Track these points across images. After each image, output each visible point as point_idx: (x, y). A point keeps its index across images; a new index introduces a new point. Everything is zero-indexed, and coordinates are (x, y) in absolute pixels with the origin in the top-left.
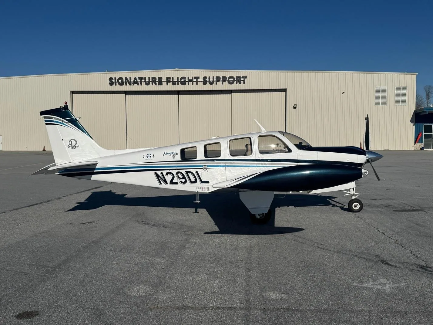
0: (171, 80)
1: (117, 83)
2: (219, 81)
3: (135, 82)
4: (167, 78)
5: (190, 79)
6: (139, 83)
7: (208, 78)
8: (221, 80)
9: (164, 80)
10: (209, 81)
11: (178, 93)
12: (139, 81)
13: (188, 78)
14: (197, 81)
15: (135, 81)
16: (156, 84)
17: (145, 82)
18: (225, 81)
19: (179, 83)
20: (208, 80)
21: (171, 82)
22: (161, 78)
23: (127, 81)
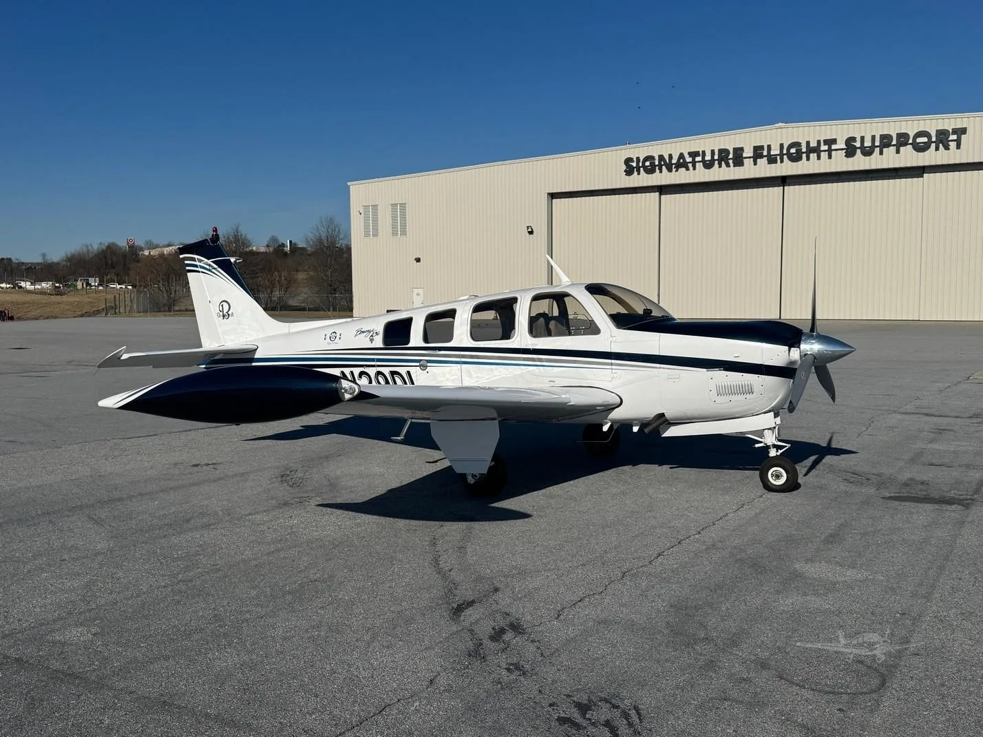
0: (765, 153)
1: (642, 169)
2: (888, 145)
3: (681, 164)
4: (754, 147)
5: (812, 145)
6: (690, 165)
7: (858, 140)
8: (894, 142)
9: (748, 152)
10: (862, 147)
11: (783, 181)
12: (689, 159)
13: (808, 143)
14: (830, 151)
15: (681, 161)
16: (728, 165)
17: (703, 161)
18: (906, 144)
19: (785, 157)
20: (858, 144)
21: (765, 156)
22: (742, 149)
23: (663, 163)
